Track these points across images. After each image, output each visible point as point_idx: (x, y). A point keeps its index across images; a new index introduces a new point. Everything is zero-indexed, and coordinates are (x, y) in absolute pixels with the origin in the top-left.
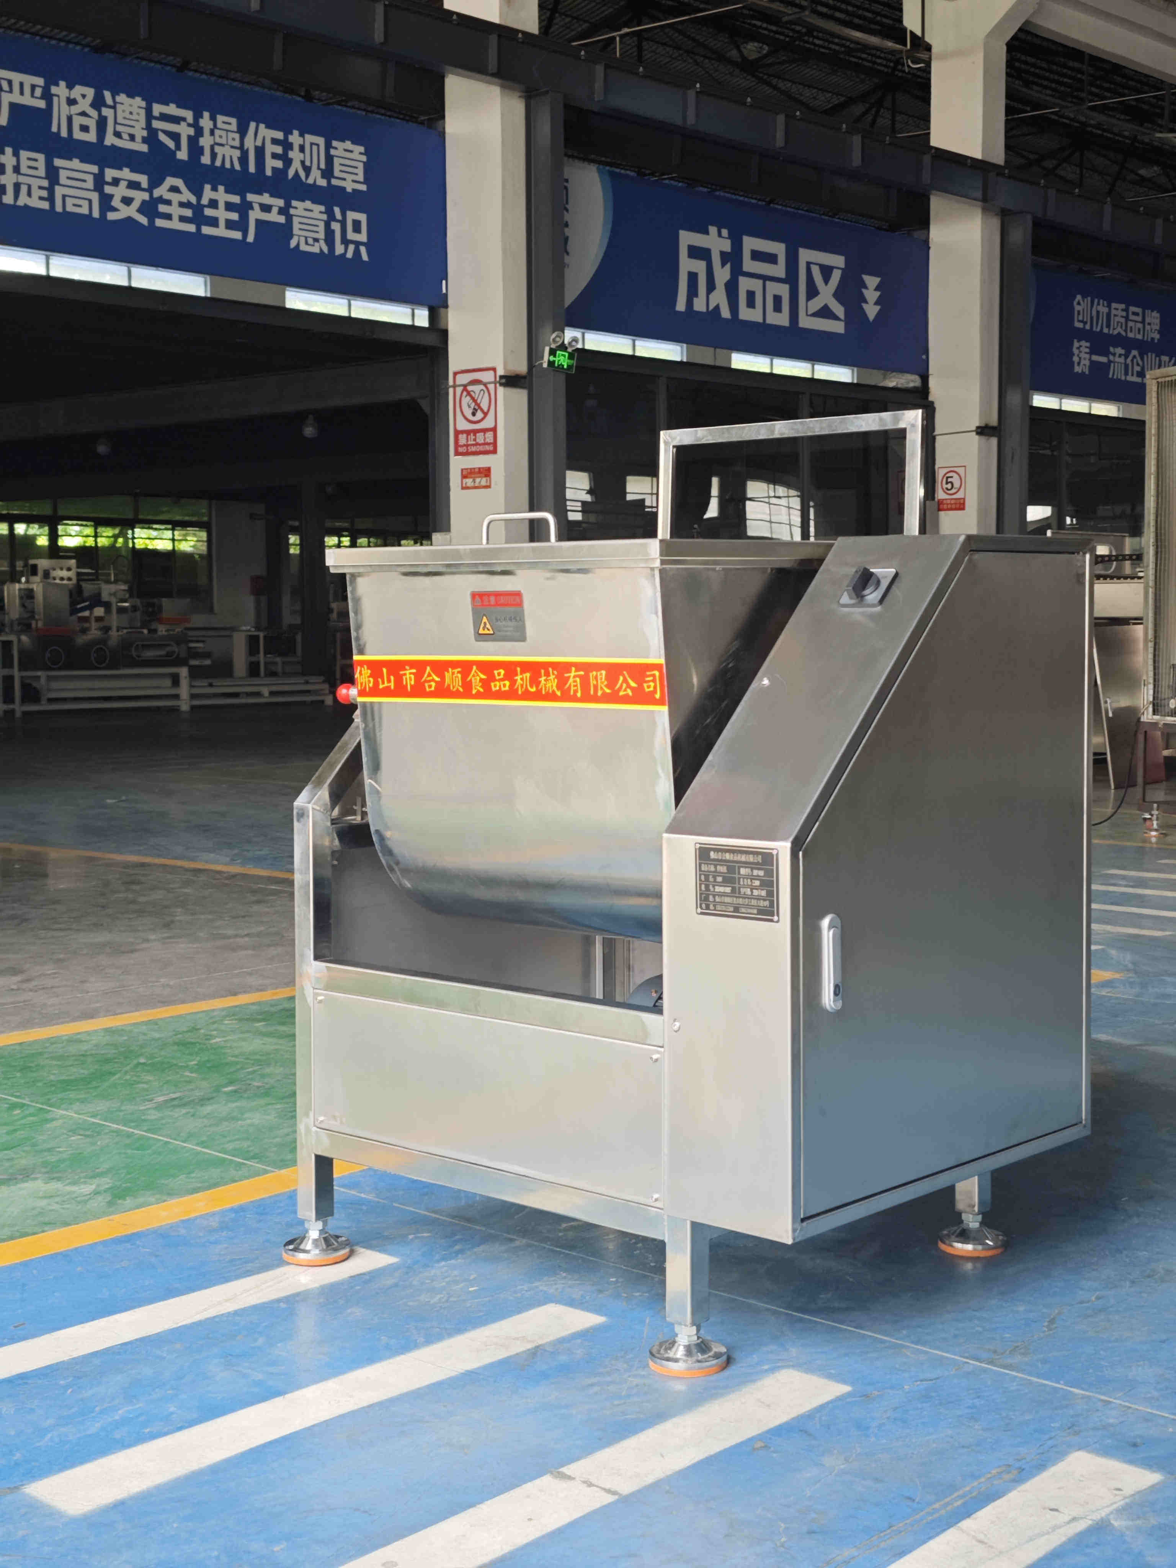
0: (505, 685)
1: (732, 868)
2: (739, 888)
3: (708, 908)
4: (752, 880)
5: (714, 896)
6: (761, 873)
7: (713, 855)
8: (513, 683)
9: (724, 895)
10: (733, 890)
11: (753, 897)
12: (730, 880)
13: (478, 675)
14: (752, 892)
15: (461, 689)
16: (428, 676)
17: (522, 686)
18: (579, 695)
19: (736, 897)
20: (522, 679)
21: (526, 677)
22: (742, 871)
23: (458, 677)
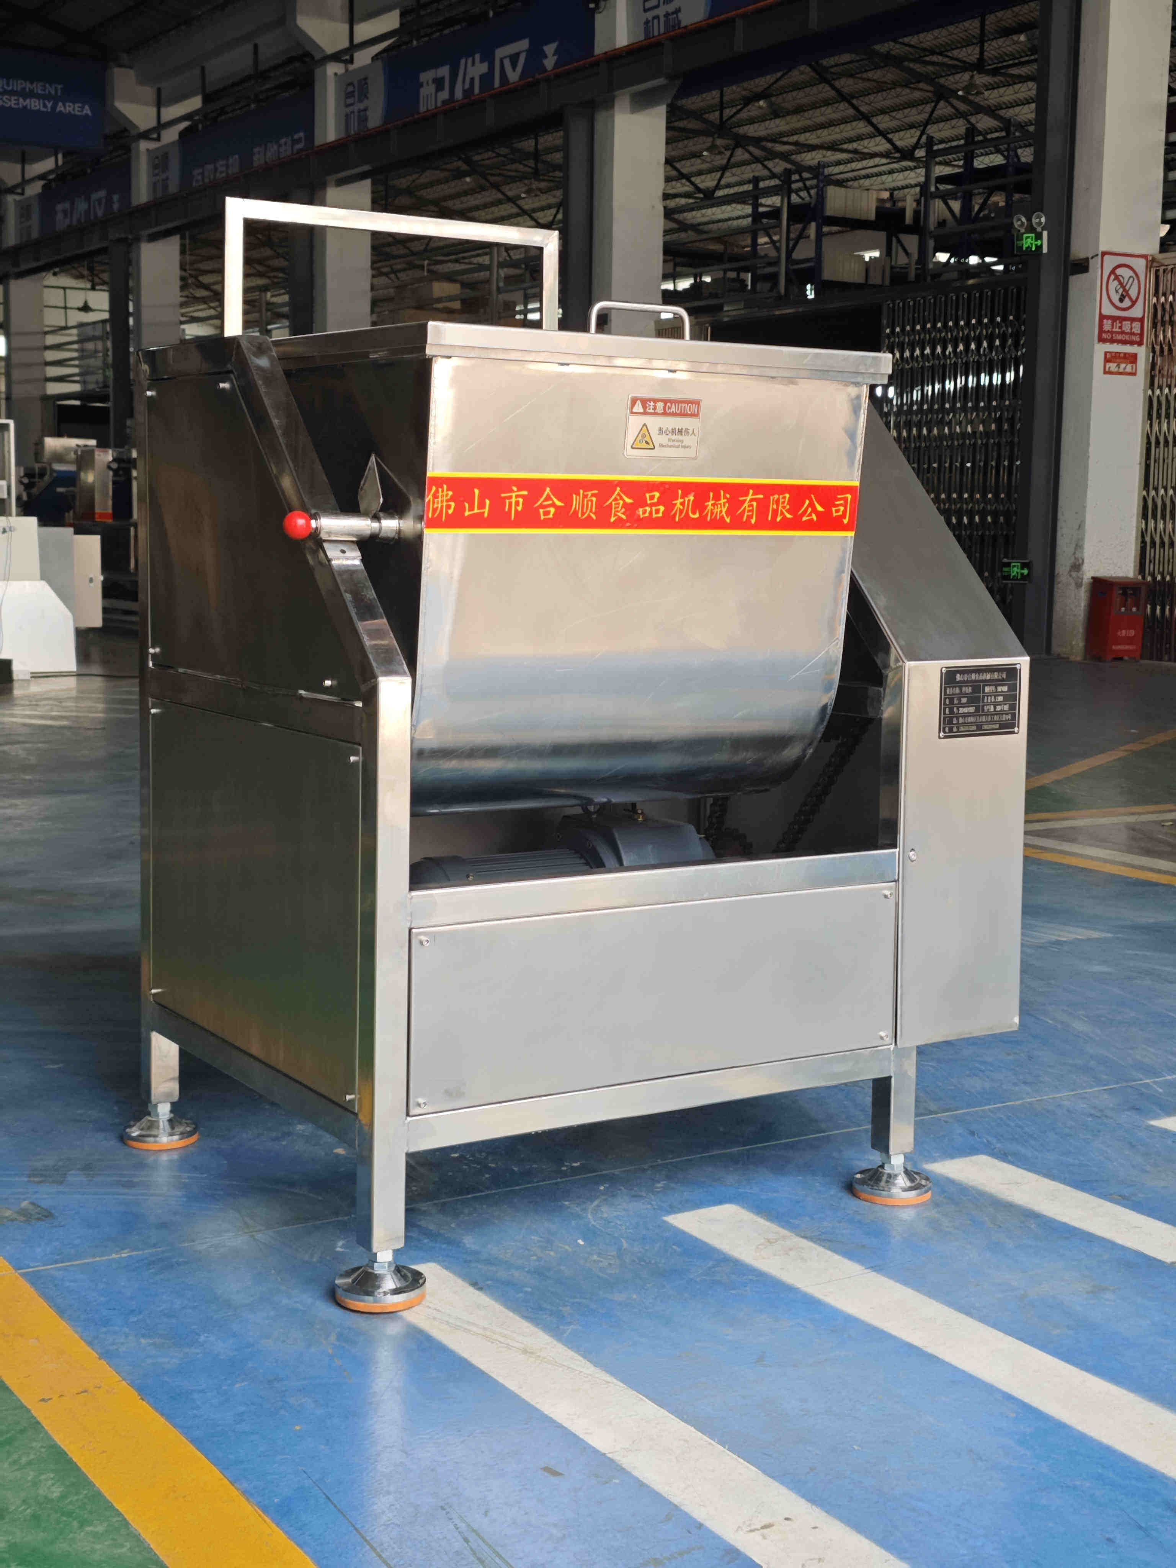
0: (657, 511)
1: (977, 687)
2: (983, 707)
3: (951, 730)
4: (995, 696)
5: (958, 718)
6: (1005, 689)
7: (958, 677)
8: (670, 507)
9: (969, 715)
10: (977, 709)
11: (996, 713)
12: (975, 699)
13: (622, 498)
14: (995, 708)
15: (594, 516)
16: (546, 500)
17: (681, 511)
18: (753, 521)
19: (980, 716)
20: (682, 504)
21: (689, 501)
22: (987, 689)
23: (592, 501)
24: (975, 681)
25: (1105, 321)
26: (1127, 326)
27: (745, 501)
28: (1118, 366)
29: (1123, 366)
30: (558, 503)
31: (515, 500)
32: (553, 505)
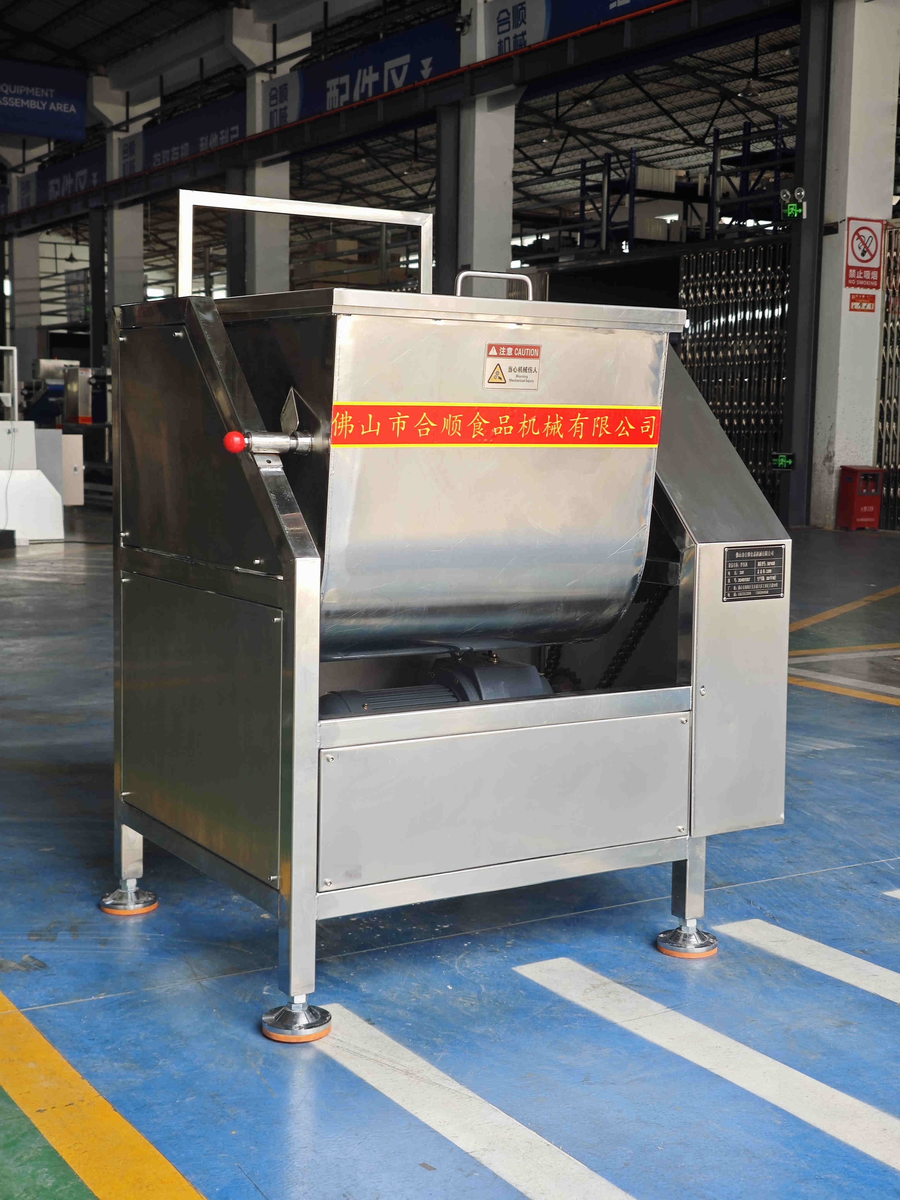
0: (508, 430)
1: (752, 562)
2: (756, 577)
3: (732, 596)
4: (766, 569)
5: (737, 586)
6: (773, 563)
7: (737, 555)
8: (517, 427)
9: (746, 583)
10: (752, 580)
11: (766, 582)
12: (750, 572)
13: (481, 421)
14: (766, 578)
15: (459, 434)
16: (423, 422)
17: (526, 430)
18: (581, 437)
19: (754, 584)
20: (527, 424)
21: (532, 422)
22: (759, 564)
23: (458, 422)
24: (750, 558)
25: (851, 271)
26: (867, 275)
27: (574, 422)
28: (861, 305)
29: (864, 304)
30: (432, 424)
31: (400, 423)
32: (429, 426)
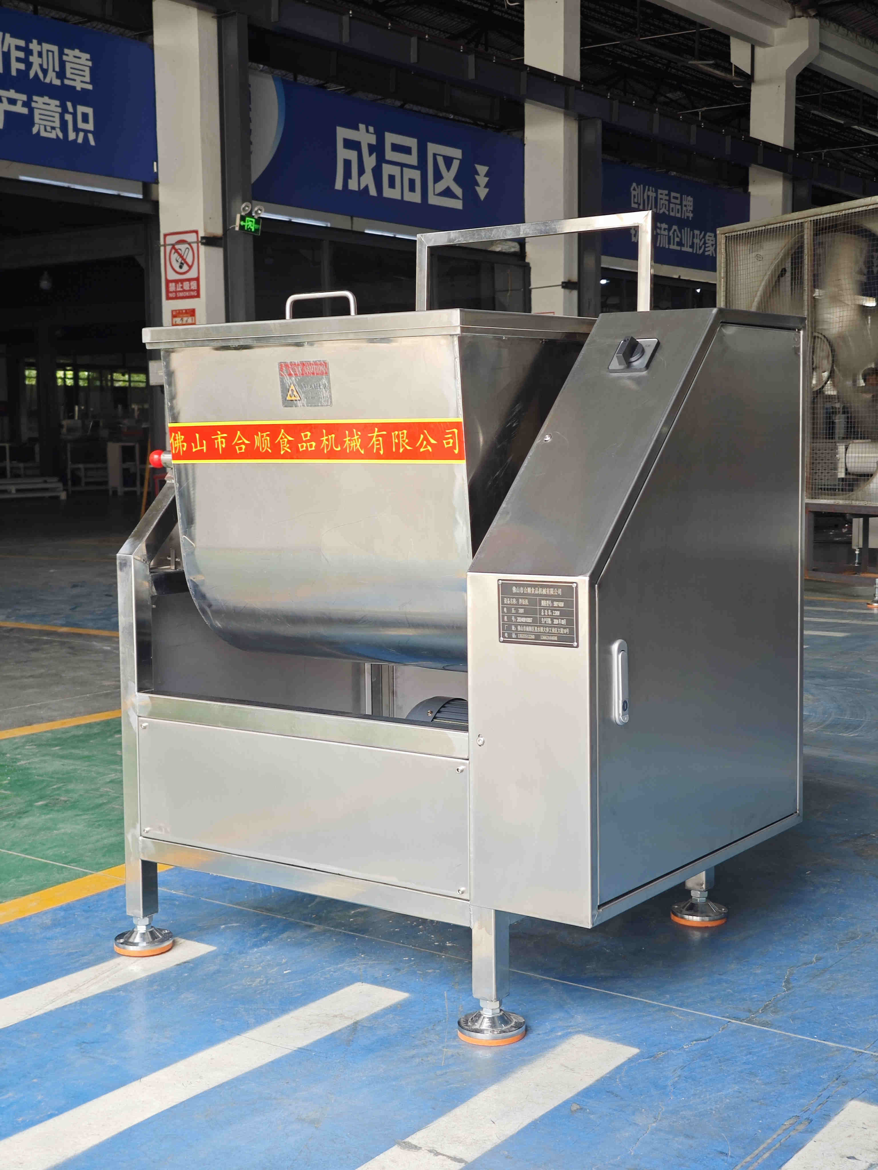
0: (311, 446)
1: (533, 600)
2: (541, 618)
3: (510, 637)
4: (552, 610)
6: (561, 604)
7: (513, 590)
8: (319, 443)
9: (527, 624)
10: (535, 620)
11: (552, 626)
12: (532, 611)
13: (286, 437)
14: (553, 621)
15: (270, 451)
16: (239, 439)
17: (328, 446)
18: (382, 452)
19: (538, 626)
20: (327, 440)
21: (332, 438)
22: (543, 603)
23: (266, 439)
24: (531, 595)
30: (247, 442)
31: (220, 442)
32: (243, 443)
